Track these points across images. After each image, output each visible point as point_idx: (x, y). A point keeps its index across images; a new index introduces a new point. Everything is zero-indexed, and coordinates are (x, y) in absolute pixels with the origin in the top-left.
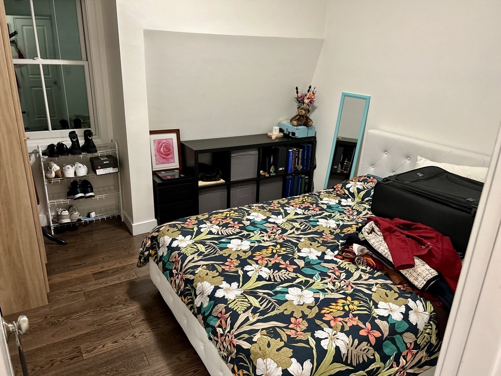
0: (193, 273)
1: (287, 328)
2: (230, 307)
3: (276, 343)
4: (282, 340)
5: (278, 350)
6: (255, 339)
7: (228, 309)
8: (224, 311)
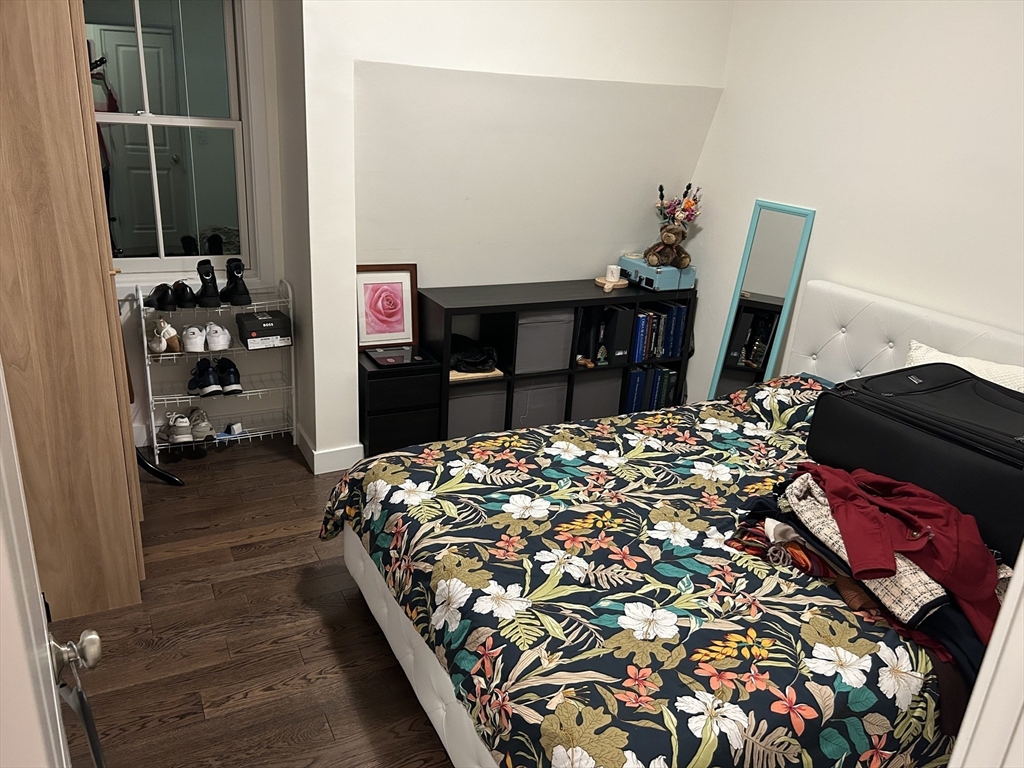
0: (432, 561)
1: (618, 686)
2: (502, 634)
3: (596, 718)
4: (606, 712)
5: (599, 732)
6: (551, 706)
7: (498, 640)
8: (490, 642)
